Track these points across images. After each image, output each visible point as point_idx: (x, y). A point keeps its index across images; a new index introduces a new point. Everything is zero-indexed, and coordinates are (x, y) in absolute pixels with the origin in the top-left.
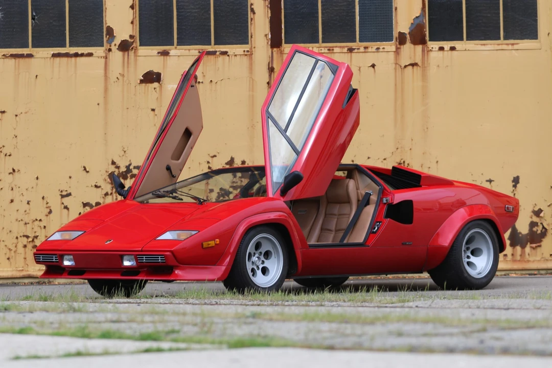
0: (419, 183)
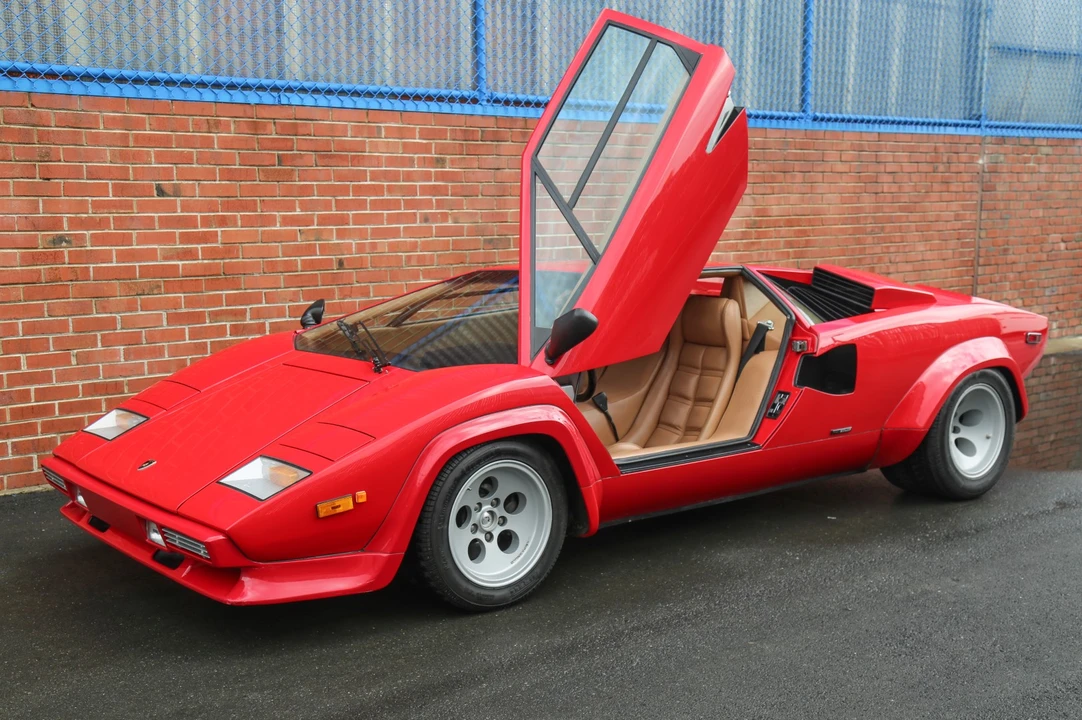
0: (869, 305)
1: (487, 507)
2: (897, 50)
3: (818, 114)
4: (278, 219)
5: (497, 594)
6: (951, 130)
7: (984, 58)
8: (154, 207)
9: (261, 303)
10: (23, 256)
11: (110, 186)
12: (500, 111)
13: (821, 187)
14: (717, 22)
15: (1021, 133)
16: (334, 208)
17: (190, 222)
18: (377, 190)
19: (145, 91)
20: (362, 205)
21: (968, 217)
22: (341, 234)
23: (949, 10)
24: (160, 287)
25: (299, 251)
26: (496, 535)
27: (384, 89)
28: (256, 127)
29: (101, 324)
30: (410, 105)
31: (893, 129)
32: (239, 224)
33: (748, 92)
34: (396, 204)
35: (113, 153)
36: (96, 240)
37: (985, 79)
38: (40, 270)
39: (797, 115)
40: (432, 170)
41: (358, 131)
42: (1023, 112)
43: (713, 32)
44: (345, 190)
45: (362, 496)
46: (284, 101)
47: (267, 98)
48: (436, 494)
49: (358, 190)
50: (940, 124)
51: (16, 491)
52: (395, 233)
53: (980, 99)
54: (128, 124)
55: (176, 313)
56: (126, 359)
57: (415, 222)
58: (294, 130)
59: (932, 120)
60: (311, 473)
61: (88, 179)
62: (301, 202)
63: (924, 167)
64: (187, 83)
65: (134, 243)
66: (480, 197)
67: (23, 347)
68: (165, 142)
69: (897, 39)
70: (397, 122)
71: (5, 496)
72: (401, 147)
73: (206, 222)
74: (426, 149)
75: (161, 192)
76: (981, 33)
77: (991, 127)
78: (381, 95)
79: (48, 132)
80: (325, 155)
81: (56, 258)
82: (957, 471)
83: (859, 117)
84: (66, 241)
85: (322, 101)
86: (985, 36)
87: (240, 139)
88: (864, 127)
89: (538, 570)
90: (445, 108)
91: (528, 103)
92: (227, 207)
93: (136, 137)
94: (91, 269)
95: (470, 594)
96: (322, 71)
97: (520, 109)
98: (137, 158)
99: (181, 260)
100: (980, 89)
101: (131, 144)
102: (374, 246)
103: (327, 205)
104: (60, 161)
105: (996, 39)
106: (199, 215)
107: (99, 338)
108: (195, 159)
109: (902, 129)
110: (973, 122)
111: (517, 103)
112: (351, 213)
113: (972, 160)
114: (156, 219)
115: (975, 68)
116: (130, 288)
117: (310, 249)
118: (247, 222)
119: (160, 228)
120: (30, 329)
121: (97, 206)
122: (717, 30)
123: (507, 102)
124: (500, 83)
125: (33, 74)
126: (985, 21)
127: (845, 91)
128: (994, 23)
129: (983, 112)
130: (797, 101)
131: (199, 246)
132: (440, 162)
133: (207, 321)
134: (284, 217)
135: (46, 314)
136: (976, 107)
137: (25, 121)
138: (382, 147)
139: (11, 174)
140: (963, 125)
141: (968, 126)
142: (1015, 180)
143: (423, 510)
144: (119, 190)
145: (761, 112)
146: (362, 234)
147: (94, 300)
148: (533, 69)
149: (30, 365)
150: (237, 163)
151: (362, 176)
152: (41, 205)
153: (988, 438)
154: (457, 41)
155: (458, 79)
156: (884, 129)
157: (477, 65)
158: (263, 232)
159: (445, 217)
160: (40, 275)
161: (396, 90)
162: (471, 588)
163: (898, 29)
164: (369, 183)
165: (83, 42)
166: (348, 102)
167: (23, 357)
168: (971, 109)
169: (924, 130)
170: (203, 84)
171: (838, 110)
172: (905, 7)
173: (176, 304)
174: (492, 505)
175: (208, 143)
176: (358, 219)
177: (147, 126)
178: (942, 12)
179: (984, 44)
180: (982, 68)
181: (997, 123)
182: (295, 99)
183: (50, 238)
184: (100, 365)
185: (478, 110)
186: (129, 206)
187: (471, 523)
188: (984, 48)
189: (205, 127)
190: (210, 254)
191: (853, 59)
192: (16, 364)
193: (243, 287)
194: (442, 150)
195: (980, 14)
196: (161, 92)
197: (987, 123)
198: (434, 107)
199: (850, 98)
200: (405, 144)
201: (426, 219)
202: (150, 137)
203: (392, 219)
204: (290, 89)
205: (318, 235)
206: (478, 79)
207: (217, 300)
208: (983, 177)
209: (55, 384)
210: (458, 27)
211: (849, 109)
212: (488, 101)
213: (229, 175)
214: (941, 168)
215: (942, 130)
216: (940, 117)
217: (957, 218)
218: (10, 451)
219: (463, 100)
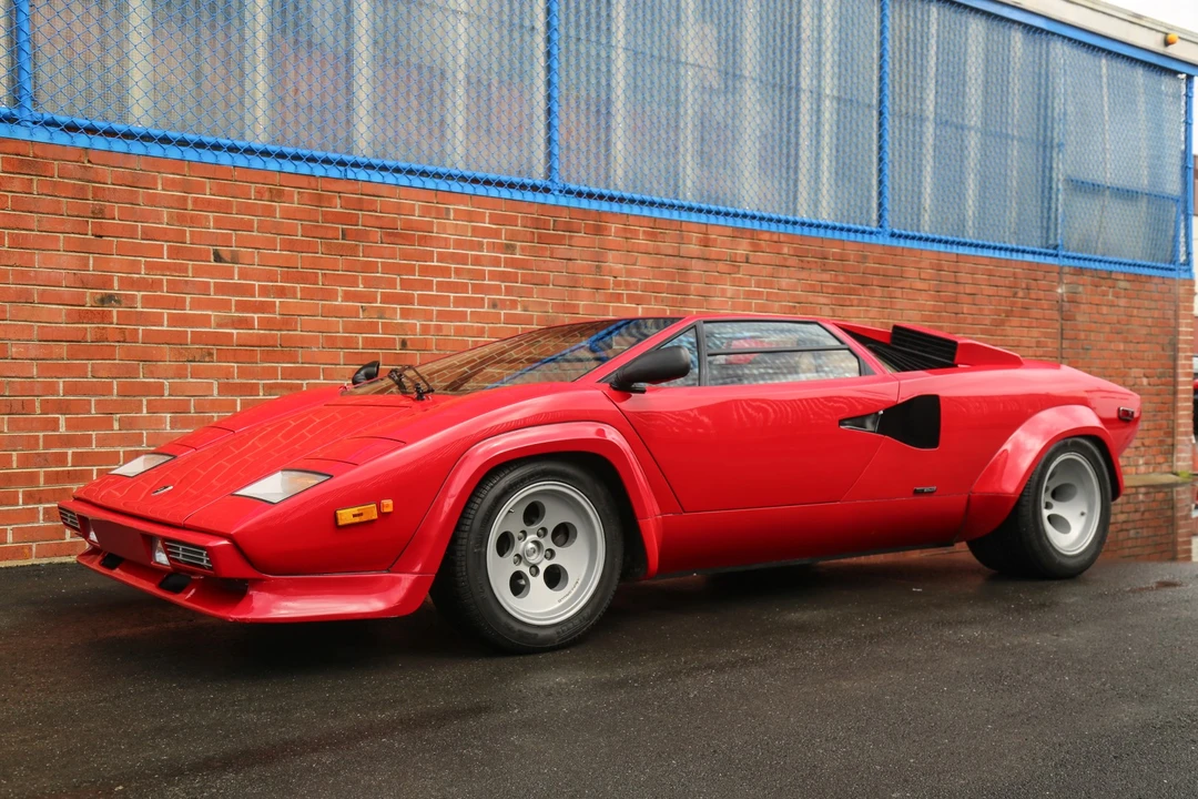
0: (953, 359)
1: (532, 537)
2: (972, 176)
3: (896, 231)
4: (340, 294)
5: (542, 633)
6: (1029, 258)
7: (1058, 190)
8: (210, 272)
9: (318, 378)
10: (69, 314)
11: (165, 248)
12: (574, 202)
13: (900, 303)
14: (792, 134)
15: (1097, 266)
16: (398, 287)
17: (249, 291)
18: (445, 272)
19: (208, 156)
20: (428, 285)
21: (1049, 344)
22: (405, 314)
23: (1022, 141)
24: (210, 354)
25: (360, 328)
26: (542, 568)
27: (454, 172)
28: (319, 200)
29: (147, 390)
30: (481, 190)
31: (972, 251)
32: (299, 296)
33: (824, 203)
34: (464, 287)
35: (170, 215)
36: (147, 301)
37: (1060, 210)
38: (86, 329)
39: (874, 229)
40: (502, 256)
41: (425, 211)
42: (1100, 245)
43: (789, 143)
44: (411, 270)
45: (388, 506)
46: (350, 175)
47: (334, 172)
48: (473, 512)
49: (425, 270)
50: (1018, 251)
51: (45, 561)
52: (462, 316)
53: (1056, 229)
54: (187, 187)
55: (228, 383)
56: (172, 428)
57: (483, 307)
58: (359, 205)
59: (1009, 246)
60: (332, 477)
61: (143, 239)
62: (364, 278)
63: (1004, 292)
64: (250, 151)
65: (188, 308)
66: (551, 286)
67: (63, 407)
68: (224, 208)
69: (972, 164)
70: (467, 205)
71: (33, 565)
72: (470, 230)
73: (264, 291)
74: (497, 234)
75: (218, 258)
76: (1055, 166)
77: (1068, 257)
78: (450, 177)
79: (104, 189)
80: (392, 234)
81: (105, 317)
82: (1051, 545)
83: (937, 236)
84: (115, 301)
85: (390, 178)
86: (1058, 168)
87: (304, 210)
88: (942, 247)
89: (588, 610)
90: (517, 195)
91: (601, 197)
92: (286, 278)
93: (195, 201)
94: (140, 331)
95: (510, 629)
96: (390, 149)
97: (592, 201)
98: (194, 221)
99: (236, 329)
100: (1056, 219)
101: (190, 206)
102: (439, 328)
103: (392, 284)
104: (114, 219)
105: (1069, 172)
106: (257, 284)
107: (145, 403)
108: (256, 226)
109: (980, 252)
110: (1051, 251)
111: (590, 195)
112: (416, 293)
113: (1051, 289)
114: (212, 285)
115: (1050, 198)
116: (180, 354)
117: (372, 328)
118: (307, 294)
119: (215, 294)
120: (70, 389)
121: (150, 267)
122: (793, 140)
123: (580, 194)
124: (574, 175)
125: (91, 130)
126: (1058, 154)
127: (922, 211)
128: (1067, 157)
129: (1059, 242)
130: (875, 216)
131: (256, 316)
132: (510, 248)
133: (261, 394)
134: (346, 293)
135: (90, 375)
136: (1052, 236)
137: (79, 176)
138: (451, 229)
139: (61, 228)
140: (1040, 254)
141: (1046, 254)
142: (1095, 311)
143: (458, 528)
144: (174, 253)
145: (838, 224)
146: (427, 315)
147: (141, 363)
148: (608, 163)
149: (68, 427)
150: (300, 234)
151: (429, 256)
152: (91, 262)
153: (1083, 514)
154: (530, 131)
155: (531, 167)
156: (961, 250)
157: (549, 155)
158: (323, 306)
159: (514, 304)
160: (86, 334)
161: (467, 173)
162: (513, 624)
163: (972, 154)
164: (435, 264)
165: (146, 103)
166: (417, 182)
167: (62, 418)
168: (1048, 238)
169: (1003, 255)
170: (266, 153)
171: (915, 228)
172: (979, 135)
173: (228, 375)
174: (539, 535)
175: (270, 212)
176: (424, 300)
177: (208, 191)
178: (1015, 142)
179: (1059, 175)
180: (1057, 200)
181: (1074, 254)
182: (362, 175)
183: (99, 297)
184: (144, 432)
185: (551, 200)
186: (183, 269)
187: (514, 553)
188: (1058, 180)
189: (267, 195)
190: (265, 324)
191: (929, 179)
192: (55, 424)
193: (300, 361)
194: (513, 236)
195: (1052, 147)
196: (225, 159)
197: (1064, 253)
198: (505, 193)
199: (927, 217)
200: (474, 228)
201: (494, 305)
202: (209, 202)
203: (458, 302)
204: (356, 165)
205: (381, 313)
206: (550, 169)
207: (272, 373)
208: (1062, 306)
209: (94, 448)
210: (530, 117)
211: (927, 228)
212: (561, 191)
213: (291, 246)
214: (1021, 294)
215: (1020, 257)
216: (1017, 244)
217: (1039, 344)
218: (41, 517)
219: (535, 188)
